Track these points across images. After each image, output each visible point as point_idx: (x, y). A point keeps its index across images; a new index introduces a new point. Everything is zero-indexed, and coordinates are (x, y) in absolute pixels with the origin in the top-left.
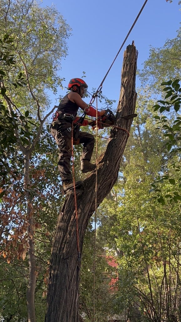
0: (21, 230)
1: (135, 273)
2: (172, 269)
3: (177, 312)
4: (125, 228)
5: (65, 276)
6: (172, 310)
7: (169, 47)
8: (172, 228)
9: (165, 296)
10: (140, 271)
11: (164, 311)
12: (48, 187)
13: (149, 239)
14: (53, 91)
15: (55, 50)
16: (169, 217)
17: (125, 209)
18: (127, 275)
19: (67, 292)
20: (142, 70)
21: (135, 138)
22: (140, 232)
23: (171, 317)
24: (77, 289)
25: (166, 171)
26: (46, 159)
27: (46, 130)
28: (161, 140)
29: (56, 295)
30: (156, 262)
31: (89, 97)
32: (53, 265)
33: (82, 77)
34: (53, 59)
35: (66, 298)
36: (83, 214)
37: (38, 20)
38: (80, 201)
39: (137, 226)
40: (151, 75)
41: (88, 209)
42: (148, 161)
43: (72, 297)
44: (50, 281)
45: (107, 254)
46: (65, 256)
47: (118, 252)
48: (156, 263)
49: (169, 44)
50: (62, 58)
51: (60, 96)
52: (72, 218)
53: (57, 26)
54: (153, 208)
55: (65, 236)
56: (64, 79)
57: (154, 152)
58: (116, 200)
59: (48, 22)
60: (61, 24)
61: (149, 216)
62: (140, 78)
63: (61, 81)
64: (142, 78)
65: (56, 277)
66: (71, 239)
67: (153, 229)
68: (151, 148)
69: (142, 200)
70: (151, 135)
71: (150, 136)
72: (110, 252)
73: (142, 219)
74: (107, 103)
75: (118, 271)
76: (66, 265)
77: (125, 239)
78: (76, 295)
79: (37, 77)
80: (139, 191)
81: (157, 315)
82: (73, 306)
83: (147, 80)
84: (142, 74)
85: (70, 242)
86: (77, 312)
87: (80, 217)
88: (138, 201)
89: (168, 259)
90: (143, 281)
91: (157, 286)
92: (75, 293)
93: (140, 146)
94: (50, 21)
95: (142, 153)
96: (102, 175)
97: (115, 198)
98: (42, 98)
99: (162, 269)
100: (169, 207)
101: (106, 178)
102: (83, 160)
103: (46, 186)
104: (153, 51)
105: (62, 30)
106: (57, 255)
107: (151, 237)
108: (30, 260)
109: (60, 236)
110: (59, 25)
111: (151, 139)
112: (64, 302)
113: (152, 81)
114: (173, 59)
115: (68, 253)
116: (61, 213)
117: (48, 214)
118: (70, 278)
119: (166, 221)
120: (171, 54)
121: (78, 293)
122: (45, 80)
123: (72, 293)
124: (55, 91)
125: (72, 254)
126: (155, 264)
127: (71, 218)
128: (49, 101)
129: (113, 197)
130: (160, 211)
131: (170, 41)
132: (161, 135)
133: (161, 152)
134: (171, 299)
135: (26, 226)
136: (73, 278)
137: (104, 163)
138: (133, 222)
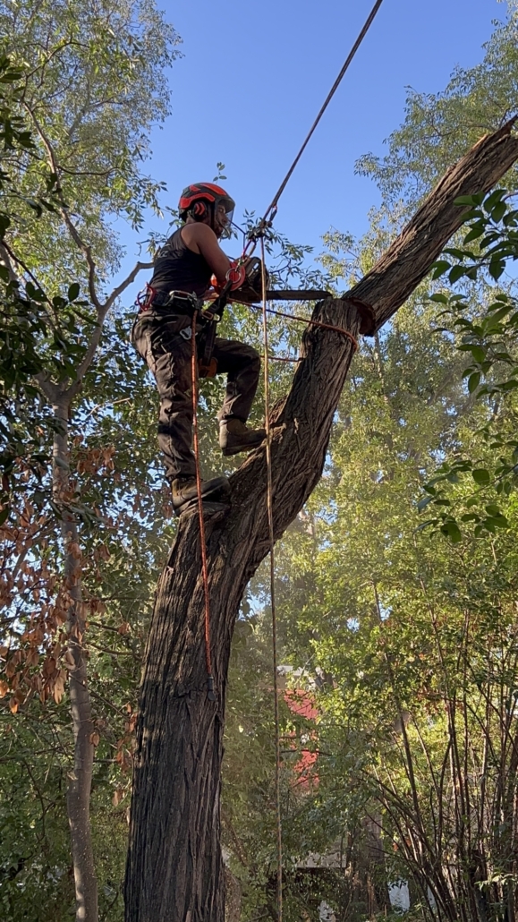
0: (50, 619)
1: (367, 735)
2: (473, 722)
3: (485, 840)
4: (338, 610)
5: (182, 744)
6: (473, 836)
7: (461, 92)
8: (472, 607)
9: (454, 797)
10: (381, 729)
11: (450, 838)
12: (120, 498)
13: (407, 639)
14: (131, 221)
15: (133, 100)
16: (465, 577)
17: (338, 557)
18: (348, 742)
19: (187, 788)
20: (385, 160)
21: (364, 354)
22: (383, 619)
23: (469, 855)
24: (216, 779)
25: (452, 447)
26: (112, 416)
27: (114, 333)
28: (440, 361)
29: (157, 796)
30: (425, 702)
31: (236, 236)
32: (147, 715)
33: (216, 179)
34: (128, 126)
35: (187, 804)
36: (229, 570)
37: (83, 12)
38: (221, 534)
39: (372, 605)
40: (412, 173)
41: (243, 557)
42: (402, 422)
43: (202, 801)
44: (139, 757)
45: (289, 684)
46: (181, 687)
47: (319, 678)
48: (427, 705)
49: (462, 83)
50: (155, 123)
51: (151, 234)
52: (198, 584)
53: (139, 28)
54: (419, 552)
55: (178, 632)
56: (164, 186)
57: (418, 394)
58: (311, 533)
59: (112, 18)
60: (149, 25)
61: (406, 576)
62: (378, 181)
63: (154, 190)
64: (386, 181)
65: (155, 747)
66: (197, 640)
67: (420, 611)
68: (411, 383)
69: (387, 530)
70: (412, 347)
71: (409, 349)
72: (296, 678)
73: (389, 583)
74: (288, 255)
75: (321, 732)
76: (183, 713)
77: (340, 639)
78: (214, 798)
79: (85, 179)
80: (377, 506)
81: (430, 850)
82: (205, 828)
83: (398, 189)
84: (384, 170)
85: (194, 650)
86: (217, 842)
87: (221, 579)
88: (376, 533)
89: (460, 694)
90: (391, 757)
91: (429, 771)
92: (209, 792)
93: (378, 378)
94: (118, 15)
95: (386, 399)
96: (280, 462)
97: (310, 527)
98: (97, 239)
99: (444, 723)
100: (462, 548)
101: (293, 470)
102: (226, 417)
103: (116, 495)
104: (415, 103)
105: (153, 40)
106: (157, 688)
107: (411, 634)
108: (75, 703)
109: (165, 633)
110: (142, 27)
111: (409, 359)
112: (179, 817)
113: (415, 191)
114: (474, 126)
115: (187, 680)
116: (168, 569)
117: (121, 575)
118: (196, 750)
119: (454, 587)
120: (469, 113)
121: (218, 791)
122: (107, 188)
123: (201, 789)
124: (138, 219)
125: (200, 683)
126: (425, 708)
127: (195, 583)
128: (119, 248)
129: (303, 523)
130: (437, 562)
131: (463, 75)
132: (439, 346)
133: (439, 395)
134: (469, 806)
135: (63, 606)
136: (204, 750)
137: (287, 425)
138: (361, 594)
